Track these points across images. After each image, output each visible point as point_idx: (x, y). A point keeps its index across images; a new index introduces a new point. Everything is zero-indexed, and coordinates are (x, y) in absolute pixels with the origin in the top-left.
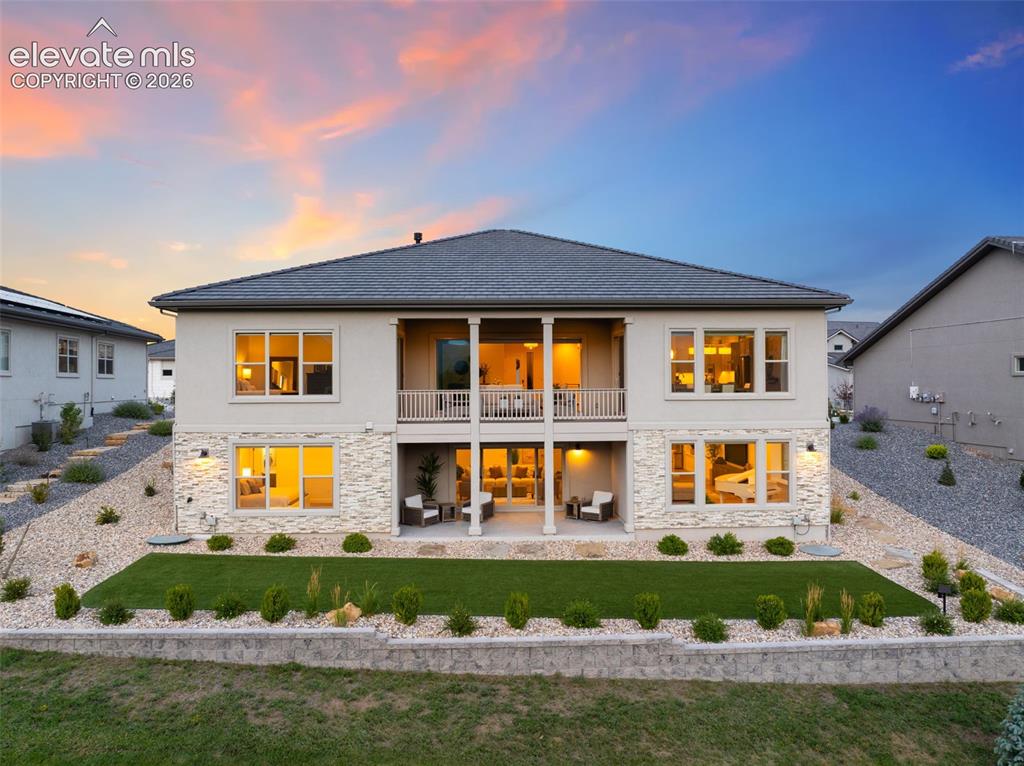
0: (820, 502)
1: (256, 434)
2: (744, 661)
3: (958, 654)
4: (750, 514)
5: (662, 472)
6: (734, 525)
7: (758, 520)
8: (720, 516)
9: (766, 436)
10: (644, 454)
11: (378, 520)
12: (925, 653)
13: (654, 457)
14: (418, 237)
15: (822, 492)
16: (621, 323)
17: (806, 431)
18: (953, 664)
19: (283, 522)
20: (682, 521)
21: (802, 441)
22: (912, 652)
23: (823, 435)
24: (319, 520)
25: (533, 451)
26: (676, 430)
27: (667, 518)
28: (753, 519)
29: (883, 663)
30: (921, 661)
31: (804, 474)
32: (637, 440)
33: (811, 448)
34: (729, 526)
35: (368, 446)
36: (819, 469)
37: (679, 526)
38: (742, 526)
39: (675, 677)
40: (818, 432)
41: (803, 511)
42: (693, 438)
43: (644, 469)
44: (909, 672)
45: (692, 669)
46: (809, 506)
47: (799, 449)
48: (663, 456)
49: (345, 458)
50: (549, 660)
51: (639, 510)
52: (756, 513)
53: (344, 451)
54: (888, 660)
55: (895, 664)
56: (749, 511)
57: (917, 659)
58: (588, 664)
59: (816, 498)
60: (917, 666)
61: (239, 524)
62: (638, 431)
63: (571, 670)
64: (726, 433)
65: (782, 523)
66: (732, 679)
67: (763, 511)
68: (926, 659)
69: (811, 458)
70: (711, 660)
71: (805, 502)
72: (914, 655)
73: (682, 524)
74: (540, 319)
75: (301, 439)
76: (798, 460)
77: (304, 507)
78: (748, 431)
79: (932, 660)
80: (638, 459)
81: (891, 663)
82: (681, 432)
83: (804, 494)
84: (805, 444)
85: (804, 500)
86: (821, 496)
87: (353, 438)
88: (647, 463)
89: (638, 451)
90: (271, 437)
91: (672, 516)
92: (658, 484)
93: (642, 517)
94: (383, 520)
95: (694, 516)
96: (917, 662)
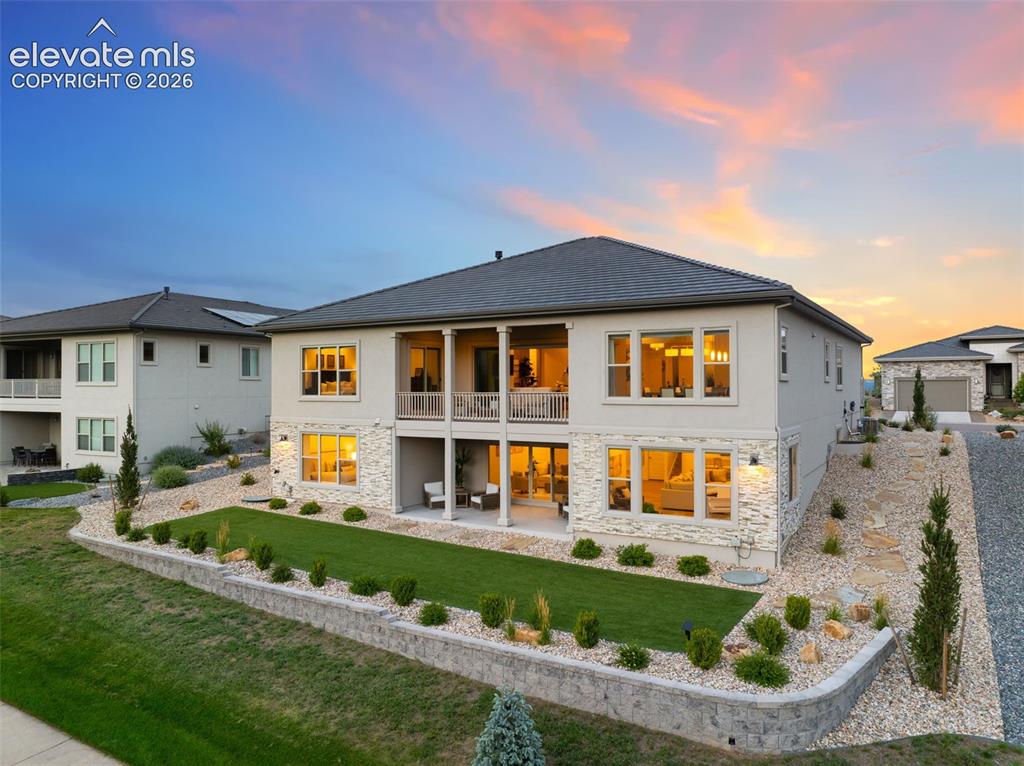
0: (765, 524)
1: (313, 425)
2: (431, 646)
3: (619, 688)
4: (686, 528)
5: (599, 477)
6: (669, 538)
7: (696, 536)
8: (655, 527)
9: (705, 445)
10: (582, 458)
11: (383, 498)
12: (586, 680)
13: (592, 460)
14: (499, 254)
15: (768, 512)
16: (562, 328)
17: (749, 442)
18: (613, 698)
19: (327, 494)
20: (618, 528)
21: (746, 453)
22: (573, 676)
23: (771, 447)
24: (347, 494)
25: (549, 449)
26: (612, 435)
27: (603, 523)
28: (690, 534)
29: (547, 680)
30: (581, 686)
31: (747, 490)
32: (575, 443)
33: (754, 461)
34: (664, 538)
35: (378, 437)
36: (765, 486)
37: (615, 532)
38: (678, 540)
39: (381, 646)
40: (764, 442)
41: (746, 532)
42: (628, 443)
43: (583, 472)
44: (569, 696)
45: (393, 643)
46: (754, 527)
47: (741, 462)
48: (600, 460)
49: (363, 446)
50: (305, 611)
51: (578, 512)
52: (692, 528)
53: (363, 441)
54: (550, 678)
55: (557, 684)
56: (684, 525)
57: (579, 684)
58: (328, 620)
59: (761, 519)
60: (578, 692)
61: (303, 492)
62: (576, 434)
63: (318, 622)
64: (661, 440)
65: (722, 542)
66: (422, 660)
67: (701, 527)
68: (586, 686)
69: (757, 473)
70: (407, 638)
71: (749, 523)
72: (575, 678)
73: (617, 530)
74: (495, 328)
75: (337, 430)
76: (741, 474)
77: (340, 483)
78: (685, 439)
79: (592, 689)
80: (577, 461)
81: (553, 681)
82: (616, 437)
83: (749, 513)
84: (748, 456)
85: (747, 519)
86: (767, 517)
87: (368, 431)
88: (585, 466)
89: (577, 454)
90: (321, 427)
91: (608, 522)
92: (595, 488)
93: (580, 519)
94: (385, 499)
95: (630, 524)
96: (579, 687)
